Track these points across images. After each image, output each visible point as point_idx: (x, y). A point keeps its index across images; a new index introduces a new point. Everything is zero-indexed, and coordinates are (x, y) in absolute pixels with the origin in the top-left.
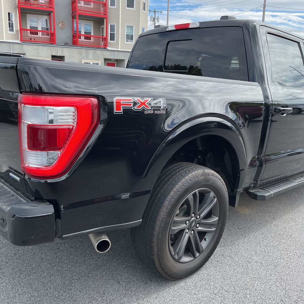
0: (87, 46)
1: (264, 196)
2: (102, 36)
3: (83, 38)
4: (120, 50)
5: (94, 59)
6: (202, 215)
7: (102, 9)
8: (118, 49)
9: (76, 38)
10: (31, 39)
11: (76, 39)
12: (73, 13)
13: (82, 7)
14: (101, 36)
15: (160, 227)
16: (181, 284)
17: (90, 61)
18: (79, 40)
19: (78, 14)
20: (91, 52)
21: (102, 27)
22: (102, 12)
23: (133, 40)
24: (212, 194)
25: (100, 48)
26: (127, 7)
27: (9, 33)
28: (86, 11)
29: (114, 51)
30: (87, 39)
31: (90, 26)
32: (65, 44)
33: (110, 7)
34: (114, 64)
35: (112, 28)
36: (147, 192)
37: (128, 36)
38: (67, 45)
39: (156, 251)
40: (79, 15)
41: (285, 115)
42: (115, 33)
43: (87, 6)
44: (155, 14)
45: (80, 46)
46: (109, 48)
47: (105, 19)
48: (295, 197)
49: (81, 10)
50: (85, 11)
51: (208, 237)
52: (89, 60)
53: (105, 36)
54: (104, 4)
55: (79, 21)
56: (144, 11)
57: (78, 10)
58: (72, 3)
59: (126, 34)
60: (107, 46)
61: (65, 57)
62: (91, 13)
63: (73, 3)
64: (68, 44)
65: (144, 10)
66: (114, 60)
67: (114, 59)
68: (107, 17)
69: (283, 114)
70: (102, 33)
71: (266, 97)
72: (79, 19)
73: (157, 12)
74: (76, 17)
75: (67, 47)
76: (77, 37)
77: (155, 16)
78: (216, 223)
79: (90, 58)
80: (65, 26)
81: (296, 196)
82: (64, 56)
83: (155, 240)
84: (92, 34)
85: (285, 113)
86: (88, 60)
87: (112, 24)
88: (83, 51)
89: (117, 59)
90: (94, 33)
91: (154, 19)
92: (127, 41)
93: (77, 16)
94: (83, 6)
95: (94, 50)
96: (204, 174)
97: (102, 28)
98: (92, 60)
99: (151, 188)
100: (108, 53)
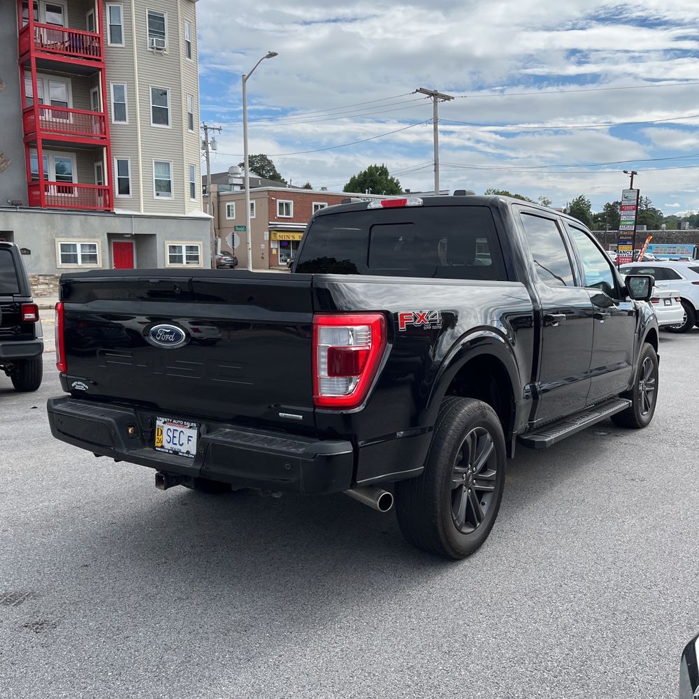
0: (65, 207)
1: (545, 442)
2: (100, 184)
3: (53, 191)
4: (142, 213)
5: (85, 237)
6: (478, 467)
7: (96, 128)
8: (140, 211)
9: (39, 190)
11: (38, 192)
12: (26, 135)
13: (48, 123)
14: (96, 184)
15: (443, 477)
16: (466, 563)
17: (75, 240)
18: (46, 194)
19: (42, 137)
20: (76, 221)
21: (96, 164)
22: (98, 134)
23: (170, 191)
24: (488, 436)
25: (95, 211)
26: (153, 122)
28: (60, 132)
29: (130, 216)
30: (66, 193)
31: (70, 162)
32: (12, 204)
33: (114, 122)
34: (132, 244)
35: (123, 166)
36: (430, 429)
37: (159, 184)
38: (18, 207)
39: (439, 510)
40: (42, 140)
41: (556, 325)
42: (130, 177)
43: (61, 120)
44: (206, 134)
45: (49, 208)
46: (117, 211)
47: (105, 149)
48: (571, 455)
49: (47, 130)
50: (56, 132)
51: (487, 500)
52: (74, 237)
53: (106, 184)
54: (100, 117)
55: (44, 153)
56: (190, 131)
57: (42, 130)
58: (24, 113)
59: (154, 178)
60: (113, 207)
61: (14, 233)
62: (71, 136)
63: (26, 115)
64: (21, 204)
65: (191, 127)
66: (130, 236)
67: (131, 234)
68: (110, 145)
69: (554, 323)
70: (99, 178)
71: (534, 300)
72: (43, 148)
73: (212, 129)
74: (36, 143)
75: (17, 212)
76: (42, 187)
77: (207, 138)
78: (495, 479)
79: (75, 235)
80: (8, 163)
81: (573, 454)
82: (12, 232)
83: (438, 495)
84: (75, 181)
85: (556, 322)
86: (71, 239)
87: (122, 158)
88: (58, 219)
89: (136, 235)
90: (78, 177)
91: (205, 143)
92: (158, 195)
93: (40, 143)
94: (47, 120)
95: (85, 217)
96: (480, 407)
97: (99, 168)
98: (79, 237)
99: (432, 424)
100: (117, 221)
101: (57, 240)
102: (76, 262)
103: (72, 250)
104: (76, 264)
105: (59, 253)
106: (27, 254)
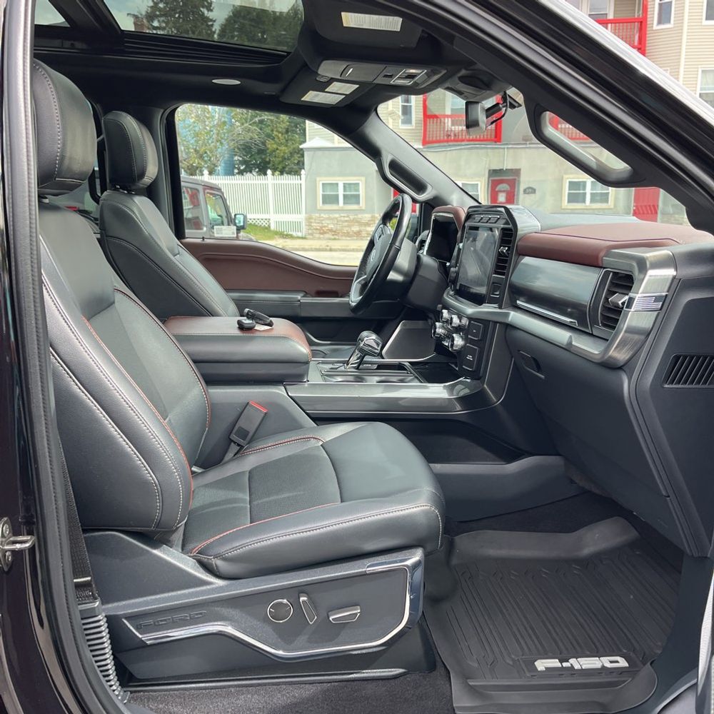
10: (449, 136)
26: (706, 19)
27: (401, 127)
32: (524, 140)
33: (655, 27)
37: (704, 98)
38: (528, 143)
59: (699, 92)
61: (522, 172)
64: (530, 140)
75: (527, 148)
82: (520, 170)
86: (580, 176)
101: (565, 176)
102: (584, 201)
103: (581, 188)
104: (584, 204)
105: (566, 191)
106: (532, 193)
